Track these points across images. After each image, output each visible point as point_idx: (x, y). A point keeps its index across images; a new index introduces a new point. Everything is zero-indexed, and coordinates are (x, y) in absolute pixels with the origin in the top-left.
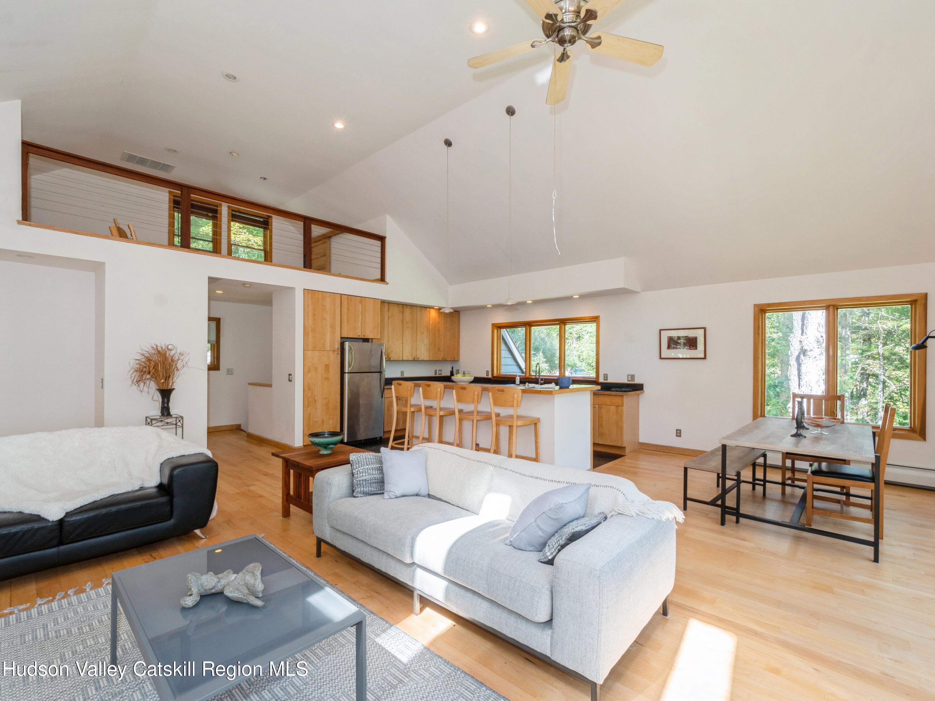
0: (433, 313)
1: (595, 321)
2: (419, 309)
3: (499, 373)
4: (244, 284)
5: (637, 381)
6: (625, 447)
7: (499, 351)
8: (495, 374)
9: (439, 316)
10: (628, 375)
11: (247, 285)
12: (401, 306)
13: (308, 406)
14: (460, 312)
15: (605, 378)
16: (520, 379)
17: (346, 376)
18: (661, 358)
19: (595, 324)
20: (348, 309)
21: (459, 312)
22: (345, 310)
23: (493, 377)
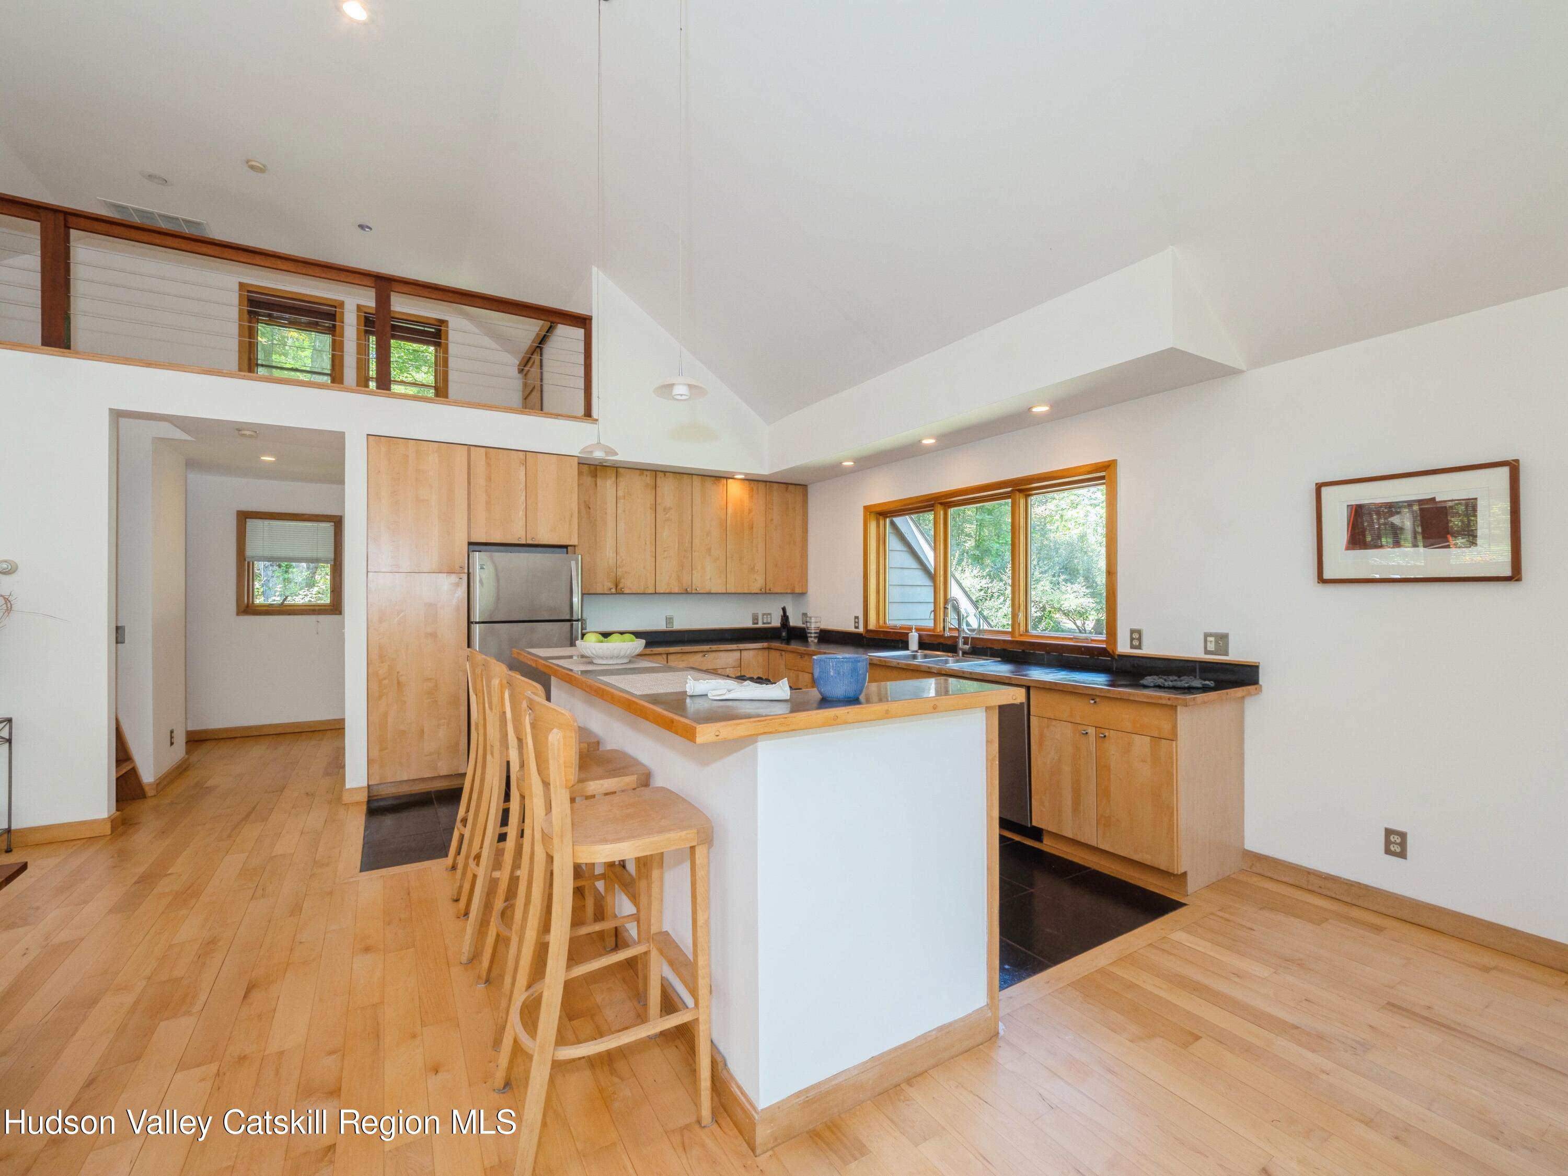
0: (735, 491)
1: (1103, 478)
2: (697, 481)
3: (881, 622)
4: (239, 430)
5: (1236, 654)
6: (1185, 874)
7: (882, 571)
8: (872, 625)
9: (751, 497)
10: (1206, 635)
11: (248, 433)
12: (648, 473)
13: (380, 697)
14: (809, 486)
15: (1136, 643)
16: (920, 637)
17: (477, 629)
18: (1321, 580)
19: (1103, 487)
20: (489, 479)
21: (806, 486)
22: (480, 480)
23: (868, 631)
